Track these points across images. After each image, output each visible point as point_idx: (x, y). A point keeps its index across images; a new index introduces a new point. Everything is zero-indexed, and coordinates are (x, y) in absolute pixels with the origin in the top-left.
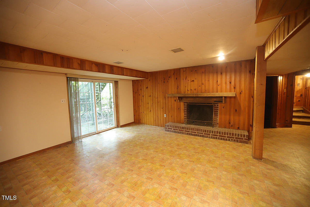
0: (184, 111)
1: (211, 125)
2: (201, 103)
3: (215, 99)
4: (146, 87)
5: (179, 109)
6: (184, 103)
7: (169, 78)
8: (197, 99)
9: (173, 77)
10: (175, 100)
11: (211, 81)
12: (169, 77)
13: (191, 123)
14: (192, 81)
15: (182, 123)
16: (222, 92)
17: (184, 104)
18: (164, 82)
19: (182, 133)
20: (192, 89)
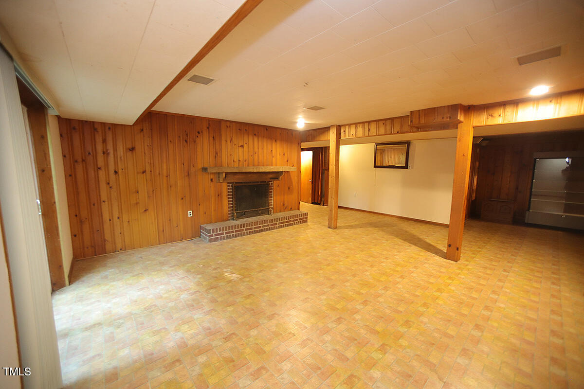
0: (229, 198)
1: (268, 212)
2: (253, 182)
3: (271, 176)
4: (130, 146)
5: (219, 195)
6: (228, 183)
7: (197, 134)
8: (250, 175)
9: (206, 133)
10: (212, 180)
11: (265, 151)
12: (199, 133)
13: (240, 217)
14: (240, 146)
15: (226, 221)
16: (276, 166)
17: (229, 186)
18: (186, 141)
19: (241, 235)
20: (240, 159)
